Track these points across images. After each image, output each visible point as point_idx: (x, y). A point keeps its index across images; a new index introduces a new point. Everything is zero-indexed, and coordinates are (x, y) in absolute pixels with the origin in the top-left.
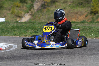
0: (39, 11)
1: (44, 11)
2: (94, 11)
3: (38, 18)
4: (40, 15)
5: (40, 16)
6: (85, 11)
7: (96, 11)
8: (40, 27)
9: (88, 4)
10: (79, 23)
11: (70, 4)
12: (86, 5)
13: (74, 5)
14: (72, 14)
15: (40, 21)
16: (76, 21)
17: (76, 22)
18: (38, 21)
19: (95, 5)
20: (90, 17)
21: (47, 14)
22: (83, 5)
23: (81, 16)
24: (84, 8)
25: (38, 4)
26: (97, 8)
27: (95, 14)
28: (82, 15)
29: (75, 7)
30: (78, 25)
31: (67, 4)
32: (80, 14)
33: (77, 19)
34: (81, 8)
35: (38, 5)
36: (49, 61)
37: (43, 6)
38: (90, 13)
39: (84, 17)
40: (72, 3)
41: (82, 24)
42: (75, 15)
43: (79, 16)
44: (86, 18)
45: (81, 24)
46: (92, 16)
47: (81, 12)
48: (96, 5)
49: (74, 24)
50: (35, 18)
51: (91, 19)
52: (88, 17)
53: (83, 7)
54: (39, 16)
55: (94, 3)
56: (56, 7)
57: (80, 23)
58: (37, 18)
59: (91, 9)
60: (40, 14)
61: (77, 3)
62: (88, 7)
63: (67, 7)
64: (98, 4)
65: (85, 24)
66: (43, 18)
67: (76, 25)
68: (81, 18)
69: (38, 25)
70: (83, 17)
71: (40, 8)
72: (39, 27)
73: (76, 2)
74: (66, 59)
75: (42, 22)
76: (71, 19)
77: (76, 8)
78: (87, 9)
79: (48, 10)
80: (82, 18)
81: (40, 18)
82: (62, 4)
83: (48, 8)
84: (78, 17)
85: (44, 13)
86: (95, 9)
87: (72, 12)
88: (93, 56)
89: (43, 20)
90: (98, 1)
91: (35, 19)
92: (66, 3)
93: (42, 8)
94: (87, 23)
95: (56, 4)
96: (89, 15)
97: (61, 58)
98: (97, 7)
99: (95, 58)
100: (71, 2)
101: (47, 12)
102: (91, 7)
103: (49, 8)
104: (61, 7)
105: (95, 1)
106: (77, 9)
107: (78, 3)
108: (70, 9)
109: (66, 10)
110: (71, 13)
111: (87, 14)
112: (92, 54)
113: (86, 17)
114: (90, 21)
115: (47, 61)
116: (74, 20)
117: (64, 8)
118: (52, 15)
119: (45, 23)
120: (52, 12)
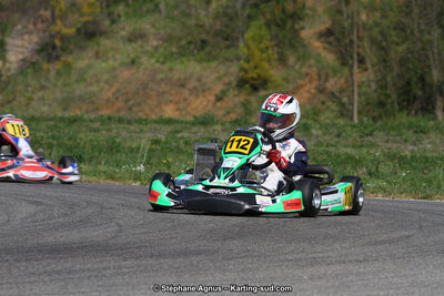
1: (48, 71)
2: (253, 79)
3: (23, 100)
4: (30, 86)
5: (33, 92)
6: (216, 75)
7: (259, 76)
9: (228, 47)
10: (187, 123)
11: (155, 43)
12: (220, 51)
13: (174, 50)
14: (163, 87)
16: (176, 116)
17: (177, 122)
19: (257, 52)
20: (237, 99)
21: (59, 84)
22: (207, 49)
23: (197, 96)
24: (214, 64)
26: (265, 65)
27: (255, 89)
28: (204, 91)
29: (176, 59)
30: (185, 134)
31: (142, 46)
32: (195, 88)
33: (181, 106)
34: (200, 61)
38: (234, 83)
39: (212, 98)
40: (166, 41)
41: (201, 131)
42: (173, 92)
43: (190, 95)
44: (219, 104)
45: (195, 129)
46: (242, 98)
47: (199, 80)
48: (262, 51)
49: (169, 129)
50: (11, 98)
51: (240, 110)
52: (226, 99)
53: (208, 60)
54: (27, 91)
55: (250, 43)
56: (97, 55)
57: (193, 124)
58: (18, 99)
59: (242, 69)
60: (34, 83)
61: (183, 42)
62: (227, 60)
63: (144, 59)
64: (267, 48)
65: (215, 130)
66: (43, 99)
67: (177, 132)
68: (200, 105)
70: (209, 101)
71: (34, 59)
73: (180, 39)
74: (124, 274)
75: (37, 115)
76: (159, 105)
77: (182, 62)
78: (222, 69)
79: (68, 66)
80: (205, 103)
81: (30, 99)
82: (121, 46)
83: (62, 59)
84: (185, 100)
85: (48, 80)
86: (256, 67)
87: (162, 80)
89: (45, 109)
90: (269, 37)
91: (9, 102)
92: (139, 42)
93: (41, 57)
94: (219, 127)
95: (98, 45)
96: (232, 93)
98: (262, 60)
99: (242, 274)
100: (161, 39)
101: (58, 73)
102: (238, 59)
103: (70, 58)
104: (118, 57)
105: (257, 38)
106: (183, 66)
107: (190, 43)
108: (157, 65)
109: (138, 68)
110: (159, 83)
111: (225, 88)
113: (219, 99)
114: (233, 116)
115: (44, 281)
116: (169, 112)
117: (129, 61)
118: (79, 89)
119: (51, 119)
120: (81, 78)
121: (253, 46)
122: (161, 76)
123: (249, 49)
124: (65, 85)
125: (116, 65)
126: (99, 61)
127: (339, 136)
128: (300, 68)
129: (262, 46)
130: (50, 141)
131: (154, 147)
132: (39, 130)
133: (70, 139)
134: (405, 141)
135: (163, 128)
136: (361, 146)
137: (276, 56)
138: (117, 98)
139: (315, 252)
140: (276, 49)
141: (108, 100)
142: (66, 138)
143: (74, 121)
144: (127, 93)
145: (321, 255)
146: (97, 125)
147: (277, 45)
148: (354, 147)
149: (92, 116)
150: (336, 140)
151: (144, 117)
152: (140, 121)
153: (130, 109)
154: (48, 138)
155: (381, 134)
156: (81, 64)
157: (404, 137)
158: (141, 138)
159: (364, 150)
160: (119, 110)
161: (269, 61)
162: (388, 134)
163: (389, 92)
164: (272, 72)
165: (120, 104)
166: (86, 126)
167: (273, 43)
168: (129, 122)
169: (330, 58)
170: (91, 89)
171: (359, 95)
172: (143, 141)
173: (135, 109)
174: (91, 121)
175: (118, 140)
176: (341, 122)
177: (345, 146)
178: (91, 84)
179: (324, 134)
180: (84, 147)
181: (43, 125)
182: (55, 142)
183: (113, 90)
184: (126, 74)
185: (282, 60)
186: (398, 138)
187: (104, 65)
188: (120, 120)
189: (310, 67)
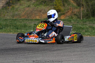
0: (4, 8)
1: (9, 8)
3: (3, 15)
5: (5, 13)
7: (59, 9)
8: (5, 23)
9: (51, 2)
11: (34, 2)
12: (49, 3)
13: (38, 3)
14: (36, 12)
15: (5, 18)
16: (39, 19)
18: (3, 19)
21: (12, 11)
22: (46, 3)
23: (44, 14)
24: (48, 6)
25: (3, 1)
26: (60, 6)
31: (31, 3)
32: (43, 12)
33: (40, 16)
34: (45, 6)
35: (3, 3)
36: (13, 56)
37: (8, 4)
40: (36, 1)
42: (38, 13)
47: (44, 10)
53: (46, 6)
54: (4, 13)
56: (20, 5)
59: (54, 8)
60: (5, 11)
61: (41, 1)
62: (51, 5)
63: (31, 5)
64: (60, 2)
66: (8, 15)
68: (45, 16)
69: (2, 22)
71: (5, 6)
72: (3, 23)
74: (30, 55)
75: (7, 19)
76: (35, 16)
77: (40, 6)
78: (50, 8)
79: (13, 7)
81: (5, 15)
82: (26, 2)
83: (12, 6)
84: (41, 15)
85: (9, 11)
86: (58, 7)
87: (36, 10)
88: (55, 52)
89: (8, 18)
92: (30, 1)
93: (7, 5)
95: (20, 2)
97: (25, 53)
99: (57, 54)
101: (11, 9)
102: (54, 5)
103: (14, 6)
104: (25, 5)
107: (42, 1)
108: (34, 7)
109: (30, 7)
110: (35, 11)
112: (54, 51)
115: (11, 56)
116: (38, 18)
117: (28, 6)
118: (16, 13)
119: (10, 20)
120: (17, 10)
121: (57, 2)
122: (35, 9)
123: (56, 3)
124: (13, 12)
125: (25, 7)
126: (21, 6)
127: (78, 23)
128: (68, 7)
129: (59, 2)
130: (10, 25)
131: (35, 26)
132: (8, 22)
133: (15, 24)
134: (94, 23)
135: (37, 21)
136: (83, 25)
137: (62, 4)
138: (25, 15)
139: (74, 49)
140: (62, 3)
141: (23, 15)
142: (14, 24)
143: (15, 20)
144: (27, 14)
145: (76, 50)
146: (21, 21)
147: (63, 2)
148: (81, 25)
149: (20, 19)
150: (77, 23)
151: (32, 19)
152: (31, 20)
153: (28, 17)
154: (10, 24)
155: (88, 22)
156: (17, 7)
157: (93, 23)
158: (31, 24)
159: (84, 26)
160: (26, 17)
161: (61, 5)
162: (90, 22)
163: (89, 12)
164: (62, 8)
165: (26, 16)
166: (19, 21)
167: (62, 1)
168: (29, 20)
169: (75, 5)
170: (19, 12)
171: (82, 13)
172: (32, 24)
173: (29, 17)
174: (20, 20)
175: (26, 24)
176: (78, 19)
177: (80, 25)
178: (19, 11)
179: (75, 22)
180: (18, 26)
181: (8, 21)
182: (11, 25)
183: (24, 13)
184: (27, 9)
185: (64, 5)
186: (92, 23)
187: (22, 7)
188: (27, 20)
189: (71, 7)
